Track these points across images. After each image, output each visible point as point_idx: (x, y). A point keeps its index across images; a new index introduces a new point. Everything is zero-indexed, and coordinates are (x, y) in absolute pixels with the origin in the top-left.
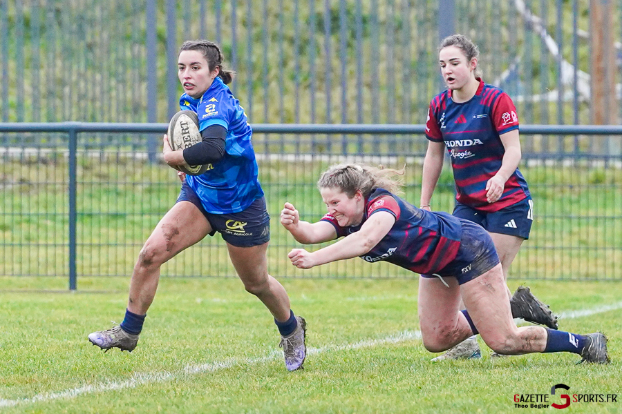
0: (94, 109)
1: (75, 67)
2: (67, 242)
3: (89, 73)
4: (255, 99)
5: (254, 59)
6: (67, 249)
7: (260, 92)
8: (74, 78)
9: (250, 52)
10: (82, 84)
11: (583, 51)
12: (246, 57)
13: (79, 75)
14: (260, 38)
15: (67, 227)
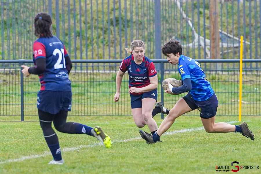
0: (30, 54)
1: (23, 39)
2: (20, 103)
3: (28, 41)
4: (88, 50)
5: (88, 35)
6: (20, 105)
7: (90, 47)
8: (23, 43)
9: (86, 33)
10: (25, 45)
11: (207, 32)
12: (85, 35)
13: (24, 42)
14: (90, 28)
15: (20, 98)
